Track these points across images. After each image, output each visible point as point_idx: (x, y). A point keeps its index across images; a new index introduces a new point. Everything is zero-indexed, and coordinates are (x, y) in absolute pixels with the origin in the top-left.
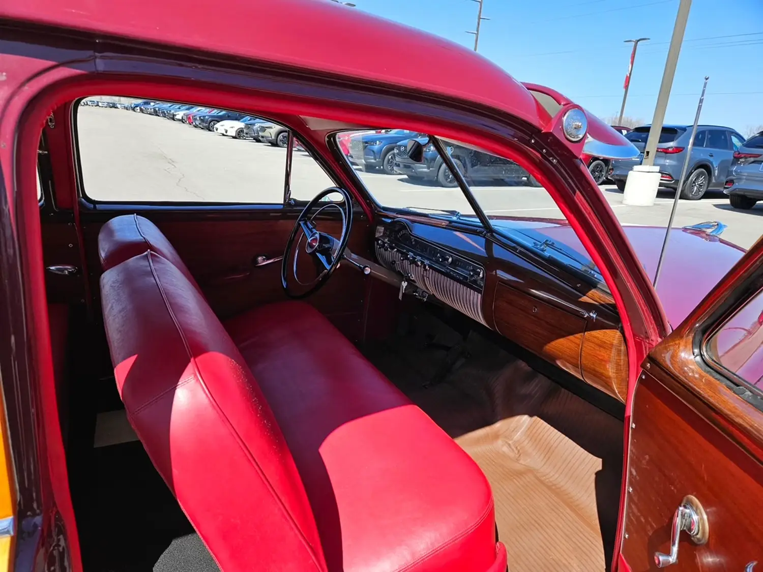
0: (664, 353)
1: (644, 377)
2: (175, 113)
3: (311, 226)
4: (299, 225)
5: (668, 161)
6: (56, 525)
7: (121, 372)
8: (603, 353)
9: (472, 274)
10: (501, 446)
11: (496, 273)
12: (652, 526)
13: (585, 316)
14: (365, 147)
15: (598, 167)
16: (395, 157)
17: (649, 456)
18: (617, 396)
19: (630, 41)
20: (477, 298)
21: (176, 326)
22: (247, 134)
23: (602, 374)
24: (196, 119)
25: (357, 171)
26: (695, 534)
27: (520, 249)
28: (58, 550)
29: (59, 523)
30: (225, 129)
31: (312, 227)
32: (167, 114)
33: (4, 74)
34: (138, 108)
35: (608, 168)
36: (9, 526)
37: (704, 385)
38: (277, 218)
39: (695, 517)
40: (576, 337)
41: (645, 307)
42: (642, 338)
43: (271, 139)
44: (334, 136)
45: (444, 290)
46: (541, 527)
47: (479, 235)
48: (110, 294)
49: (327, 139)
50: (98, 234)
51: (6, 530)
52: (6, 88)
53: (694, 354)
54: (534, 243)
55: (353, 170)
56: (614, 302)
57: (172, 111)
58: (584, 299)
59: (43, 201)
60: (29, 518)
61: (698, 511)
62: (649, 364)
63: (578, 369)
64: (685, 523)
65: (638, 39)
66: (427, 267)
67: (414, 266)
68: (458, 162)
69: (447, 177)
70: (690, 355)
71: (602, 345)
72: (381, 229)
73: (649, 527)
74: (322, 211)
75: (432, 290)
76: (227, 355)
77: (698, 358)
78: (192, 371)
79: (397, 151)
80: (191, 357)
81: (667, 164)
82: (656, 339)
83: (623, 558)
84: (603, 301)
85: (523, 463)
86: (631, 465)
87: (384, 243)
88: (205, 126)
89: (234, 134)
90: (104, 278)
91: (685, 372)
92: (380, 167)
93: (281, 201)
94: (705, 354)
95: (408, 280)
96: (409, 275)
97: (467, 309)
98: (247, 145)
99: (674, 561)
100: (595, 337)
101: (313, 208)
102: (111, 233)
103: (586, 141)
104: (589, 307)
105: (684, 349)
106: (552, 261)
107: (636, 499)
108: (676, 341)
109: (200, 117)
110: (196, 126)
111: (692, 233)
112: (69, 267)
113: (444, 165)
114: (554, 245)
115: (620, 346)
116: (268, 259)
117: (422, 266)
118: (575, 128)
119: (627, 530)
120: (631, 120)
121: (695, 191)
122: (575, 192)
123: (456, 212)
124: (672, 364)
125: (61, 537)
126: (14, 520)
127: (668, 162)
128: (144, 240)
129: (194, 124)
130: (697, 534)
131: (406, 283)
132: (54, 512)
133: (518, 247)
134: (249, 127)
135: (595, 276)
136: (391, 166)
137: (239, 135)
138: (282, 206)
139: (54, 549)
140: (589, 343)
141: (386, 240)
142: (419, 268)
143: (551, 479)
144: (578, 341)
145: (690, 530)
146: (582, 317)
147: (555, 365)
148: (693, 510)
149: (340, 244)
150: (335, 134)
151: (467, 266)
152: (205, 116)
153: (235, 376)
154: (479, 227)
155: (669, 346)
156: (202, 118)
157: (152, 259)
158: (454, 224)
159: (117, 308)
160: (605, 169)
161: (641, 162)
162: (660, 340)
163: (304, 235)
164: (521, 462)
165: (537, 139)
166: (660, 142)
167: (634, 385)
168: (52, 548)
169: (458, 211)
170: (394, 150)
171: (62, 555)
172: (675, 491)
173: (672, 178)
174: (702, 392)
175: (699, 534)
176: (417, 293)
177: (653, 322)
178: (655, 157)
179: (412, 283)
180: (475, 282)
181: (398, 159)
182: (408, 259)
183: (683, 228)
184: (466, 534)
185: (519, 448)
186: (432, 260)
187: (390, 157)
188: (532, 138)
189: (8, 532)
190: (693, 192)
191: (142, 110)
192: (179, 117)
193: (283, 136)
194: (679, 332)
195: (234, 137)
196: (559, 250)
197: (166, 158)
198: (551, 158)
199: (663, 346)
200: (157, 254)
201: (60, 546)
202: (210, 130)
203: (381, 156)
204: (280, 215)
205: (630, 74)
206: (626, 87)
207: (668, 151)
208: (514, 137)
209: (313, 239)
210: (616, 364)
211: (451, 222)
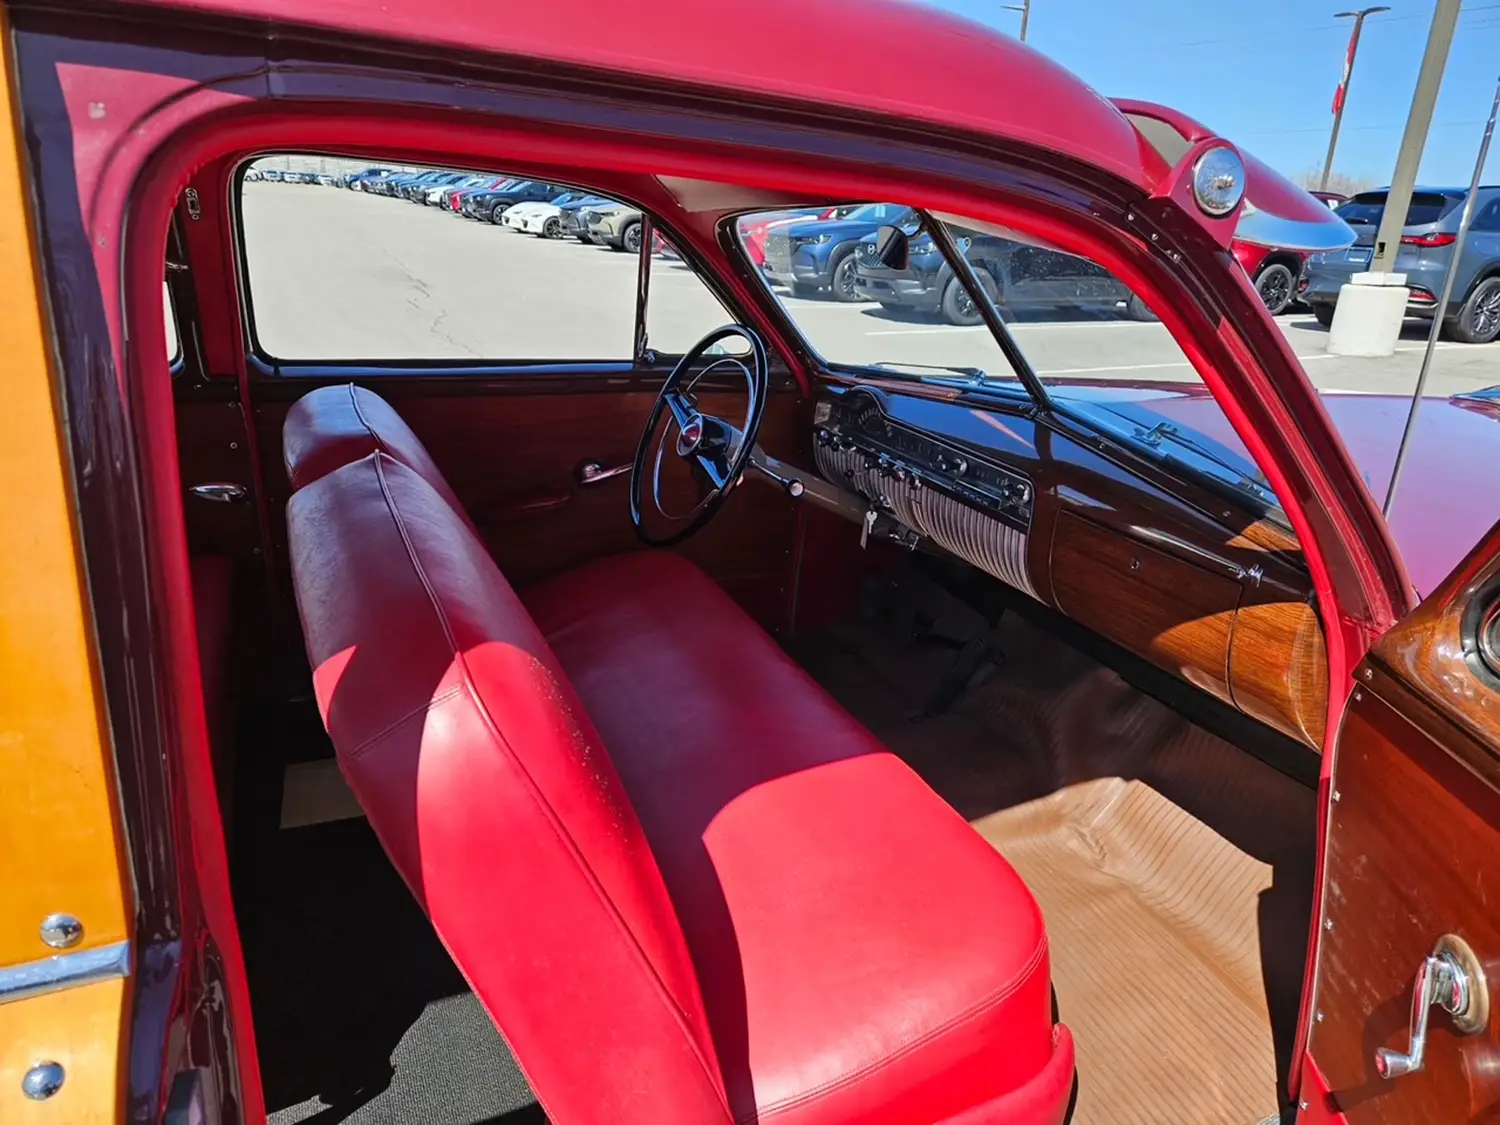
0: (1403, 647)
1: (1359, 697)
2: (426, 191)
3: (686, 404)
4: (664, 401)
5: (1424, 262)
6: (208, 961)
7: (326, 680)
8: (1275, 651)
9: (1007, 493)
10: (1064, 837)
11: (1056, 491)
12: (1372, 998)
13: (1239, 577)
14: (795, 250)
15: (1276, 278)
16: (856, 268)
17: (1367, 856)
18: (1304, 738)
19: (1348, 14)
20: (1017, 542)
21: (426, 591)
22: (564, 227)
23: (1272, 694)
24: (466, 202)
25: (780, 297)
26: (1459, 1012)
27: (1106, 442)
28: (212, 1008)
29: (211, 957)
30: (522, 220)
31: (689, 405)
32: (412, 193)
33: (101, 105)
34: (358, 183)
35: (1298, 278)
36: (121, 958)
37: (1484, 710)
38: (623, 389)
39: (1461, 979)
40: (1221, 620)
41: (1363, 555)
42: (1356, 618)
43: (611, 236)
44: (732, 222)
45: (951, 529)
46: (1147, 999)
47: (1022, 417)
48: (305, 534)
49: (717, 230)
50: (283, 424)
51: (116, 966)
52: (104, 134)
53: (1463, 649)
54: (1136, 430)
55: (774, 296)
56: (1299, 546)
57: (422, 187)
58: (1239, 541)
59: (181, 360)
60: (158, 947)
61: (1468, 966)
62: (1370, 671)
63: (1222, 684)
64: (1440, 989)
65: (1364, 9)
66: (917, 482)
67: (891, 480)
68: (984, 273)
69: (960, 305)
70: (1454, 652)
71: (1275, 634)
72: (825, 408)
73: (1365, 1000)
74: (709, 374)
75: (927, 529)
76: (526, 649)
77: (1473, 658)
78: (457, 677)
79: (861, 254)
80: (456, 650)
81: (1423, 269)
82: (1385, 619)
83: (1313, 1061)
84: (1277, 546)
85: (1111, 872)
86: (1331, 875)
87: (832, 435)
88: (485, 216)
89: (540, 230)
90: (293, 504)
91: (1443, 685)
92: (825, 288)
93: (629, 354)
94: (1487, 648)
95: (880, 509)
96: (882, 498)
97: (996, 564)
98: (566, 249)
99: (1417, 1066)
100: (1260, 618)
101: (690, 369)
102: (306, 419)
103: (1242, 214)
104: (1247, 557)
105: (1444, 638)
106: (1171, 466)
107: (1339, 942)
108: (1427, 622)
109: (475, 197)
110: (467, 216)
111: (1469, 408)
112: (232, 487)
113: (955, 281)
114: (1177, 434)
115: (1312, 636)
116: (604, 469)
117: (908, 480)
118: (1220, 188)
119: (1321, 1006)
120: (1348, 180)
121: (1480, 325)
122: (1217, 321)
123: (975, 370)
124: (1416, 668)
125: (216, 984)
126: (130, 946)
127: (1424, 264)
128: (368, 432)
129: (464, 210)
130: (1465, 1012)
131: (875, 513)
132: (203, 937)
133: (1103, 439)
134: (569, 215)
135: (1262, 494)
136: (848, 285)
137: (551, 230)
138: (631, 364)
139: (203, 1006)
140: (1246, 630)
141: (836, 429)
142: (902, 484)
143: (1167, 905)
144: (1223, 627)
145: (1450, 1004)
146: (1232, 577)
147: (1179, 677)
148: (1457, 964)
149: (743, 439)
150: (734, 219)
151: (998, 480)
152: (485, 195)
153: (538, 689)
154: (1023, 399)
155: (1412, 633)
156: (479, 199)
157: (382, 468)
158: (973, 395)
159: (318, 559)
160: (1291, 281)
161: (1368, 265)
162: (1394, 622)
163: (675, 420)
164: (1106, 869)
165: (1138, 212)
166: (1408, 223)
167: (1339, 713)
168: (199, 1004)
169: (980, 369)
170: (853, 252)
171: (217, 1017)
172: (1421, 926)
173: (1434, 298)
174: (1478, 726)
175: (1469, 1012)
176: (897, 534)
177: (1382, 587)
178: (1398, 255)
179: (887, 513)
180: (1013, 510)
181: (862, 270)
182: (878, 466)
183: (1451, 398)
184: (992, 1004)
185: (1102, 842)
186: (928, 469)
187: (846, 267)
188: (1129, 210)
189: (118, 970)
190: (1476, 327)
191: (365, 188)
192: (434, 198)
193: (635, 231)
194: (1433, 604)
195: (540, 236)
196: (1186, 444)
197: (411, 279)
198: (1169, 252)
199: (1399, 634)
200: (389, 457)
201: (213, 1001)
202: (494, 223)
203: (830, 263)
204: (627, 384)
205: (1347, 84)
206: (1338, 108)
207: (1423, 242)
208: (1092, 209)
209: (691, 429)
210: (1303, 672)
211: (965, 391)
